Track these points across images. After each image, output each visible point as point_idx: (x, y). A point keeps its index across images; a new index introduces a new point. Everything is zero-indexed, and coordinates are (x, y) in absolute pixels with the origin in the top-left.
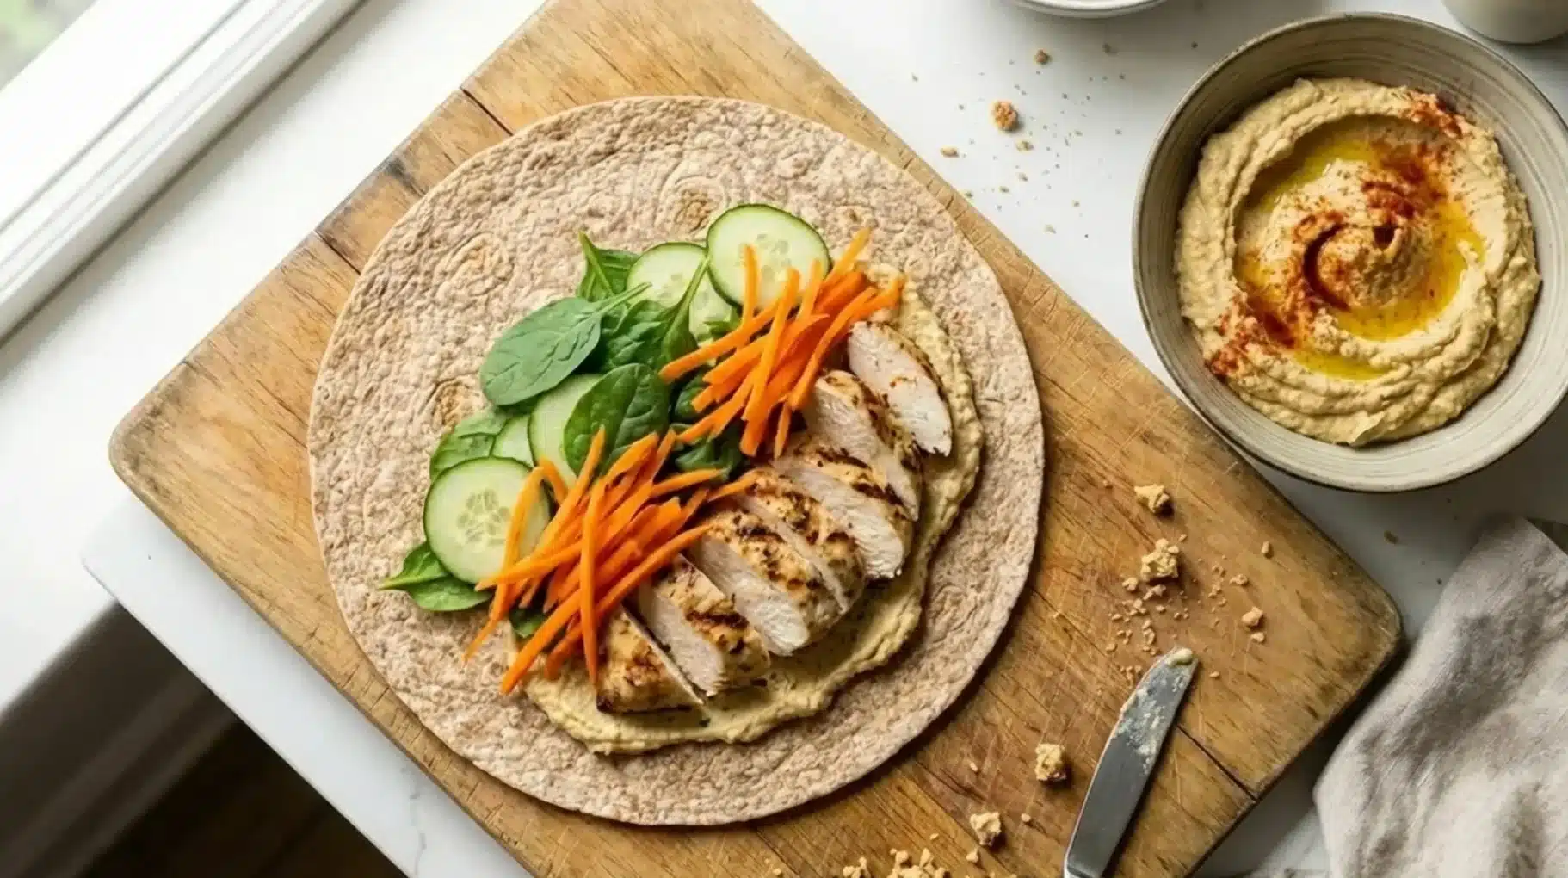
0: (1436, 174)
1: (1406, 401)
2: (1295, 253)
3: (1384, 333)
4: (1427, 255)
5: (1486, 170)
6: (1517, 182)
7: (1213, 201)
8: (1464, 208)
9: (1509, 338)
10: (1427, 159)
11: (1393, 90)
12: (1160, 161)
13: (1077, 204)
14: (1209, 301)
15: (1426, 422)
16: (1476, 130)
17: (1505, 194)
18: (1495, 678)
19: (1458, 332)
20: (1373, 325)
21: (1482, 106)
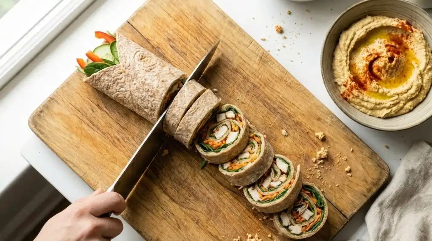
0: (406, 43)
1: (397, 106)
2: (366, 64)
3: (391, 87)
4: (403, 65)
5: (420, 41)
6: (429, 45)
7: (343, 49)
8: (413, 52)
9: (426, 88)
10: (403, 38)
11: (394, 19)
12: (328, 38)
13: (299, 54)
14: (342, 77)
15: (403, 111)
16: (417, 30)
17: (425, 48)
18: (415, 186)
19: (412, 86)
20: (388, 84)
21: (418, 24)
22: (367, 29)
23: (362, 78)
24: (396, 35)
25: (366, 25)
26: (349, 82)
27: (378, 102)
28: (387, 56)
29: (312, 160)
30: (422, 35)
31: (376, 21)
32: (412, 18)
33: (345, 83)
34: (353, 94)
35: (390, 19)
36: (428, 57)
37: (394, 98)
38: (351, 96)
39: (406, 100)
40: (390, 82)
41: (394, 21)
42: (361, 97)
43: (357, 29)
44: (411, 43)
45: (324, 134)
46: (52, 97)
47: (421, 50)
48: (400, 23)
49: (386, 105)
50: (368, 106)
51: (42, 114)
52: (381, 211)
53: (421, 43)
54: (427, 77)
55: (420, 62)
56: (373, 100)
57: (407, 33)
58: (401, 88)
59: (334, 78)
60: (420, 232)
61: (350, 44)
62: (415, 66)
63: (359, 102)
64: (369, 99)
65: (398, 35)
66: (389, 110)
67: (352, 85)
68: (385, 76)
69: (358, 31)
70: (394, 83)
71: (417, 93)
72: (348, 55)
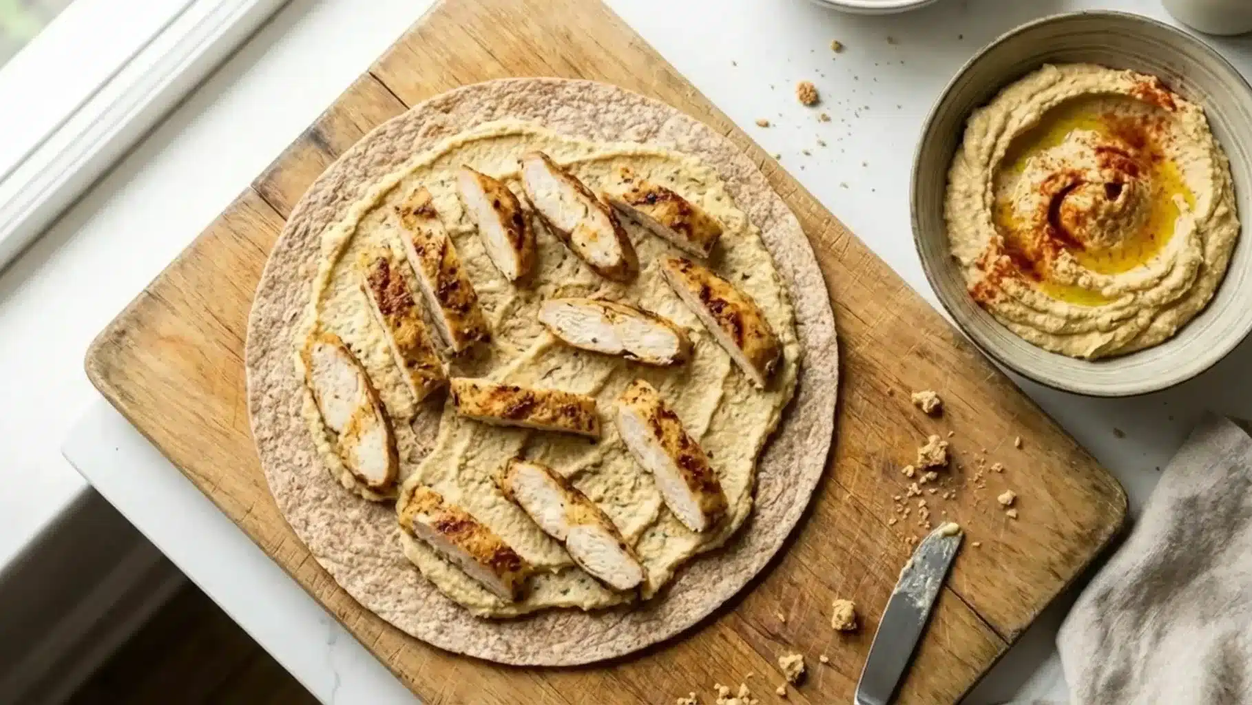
0: (1156, 141)
1: (1132, 322)
2: (1041, 204)
3: (1113, 268)
4: (1148, 206)
5: (1196, 137)
6: (1221, 147)
7: (975, 162)
8: (1177, 168)
9: (1214, 272)
10: (1148, 129)
11: (1119, 74)
13: (865, 165)
14: (973, 242)
16: (1187, 104)
17: (1211, 157)
18: (1203, 547)
19: (1173, 267)
20: (1104, 261)
21: (1193, 86)
22: (1043, 104)
23: (1031, 243)
24: (1125, 120)
25: (1042, 90)
26: (993, 258)
27: (1075, 313)
28: (1100, 179)
29: (904, 471)
30: (1203, 119)
31: (1069, 80)
32: (1173, 68)
33: (981, 261)
34: (1003, 291)
35: (1110, 75)
36: (1220, 184)
37: (1121, 302)
38: (999, 297)
39: (1155, 307)
40: (1110, 255)
41: (1122, 77)
42: (1027, 298)
43: (1015, 101)
44: (1170, 140)
45: (937, 396)
46: (153, 292)
47: (1198, 162)
48: (1137, 83)
49: (1099, 321)
50: (1048, 325)
51: (124, 340)
52: (1102, 621)
53: (1199, 141)
54: (1216, 241)
55: (1195, 196)
56: (1062, 307)
57: (1160, 114)
58: (1135, 276)
59: (948, 244)
60: (1214, 680)
61: (994, 146)
62: (1183, 206)
63: (1021, 314)
64: (1050, 306)
65: (1133, 119)
66: (1108, 337)
67: (1001, 266)
68: (1096, 239)
69: (1016, 108)
70: (1123, 257)
71: (1188, 286)
72: (990, 176)
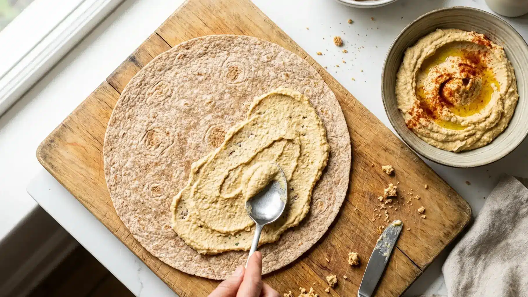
0: (484, 61)
1: (474, 137)
2: (436, 87)
3: (466, 114)
4: (480, 88)
5: (500, 59)
6: (511, 64)
7: (408, 70)
8: (493, 72)
9: (508, 115)
10: (480, 56)
13: (362, 71)
14: (407, 103)
15: (480, 144)
16: (497, 46)
17: (506, 68)
18: (503, 230)
19: (491, 114)
20: (463, 112)
21: (499, 38)
22: (436, 45)
28: (461, 77)
29: (378, 199)
30: (503, 52)
32: (491, 31)
35: (465, 33)
36: (510, 79)
37: (469, 128)
38: (418, 126)
41: (469, 34)
42: (429, 127)
43: (425, 44)
45: (392, 168)
46: (65, 124)
47: (501, 70)
50: (439, 138)
51: (53, 144)
52: (461, 261)
53: (502, 61)
55: (500, 84)
57: (485, 50)
58: (475, 117)
59: (397, 104)
60: (508, 285)
61: (416, 63)
63: (427, 133)
66: (464, 143)
69: (425, 47)
70: (470, 109)
71: (497, 121)
72: (415, 76)
